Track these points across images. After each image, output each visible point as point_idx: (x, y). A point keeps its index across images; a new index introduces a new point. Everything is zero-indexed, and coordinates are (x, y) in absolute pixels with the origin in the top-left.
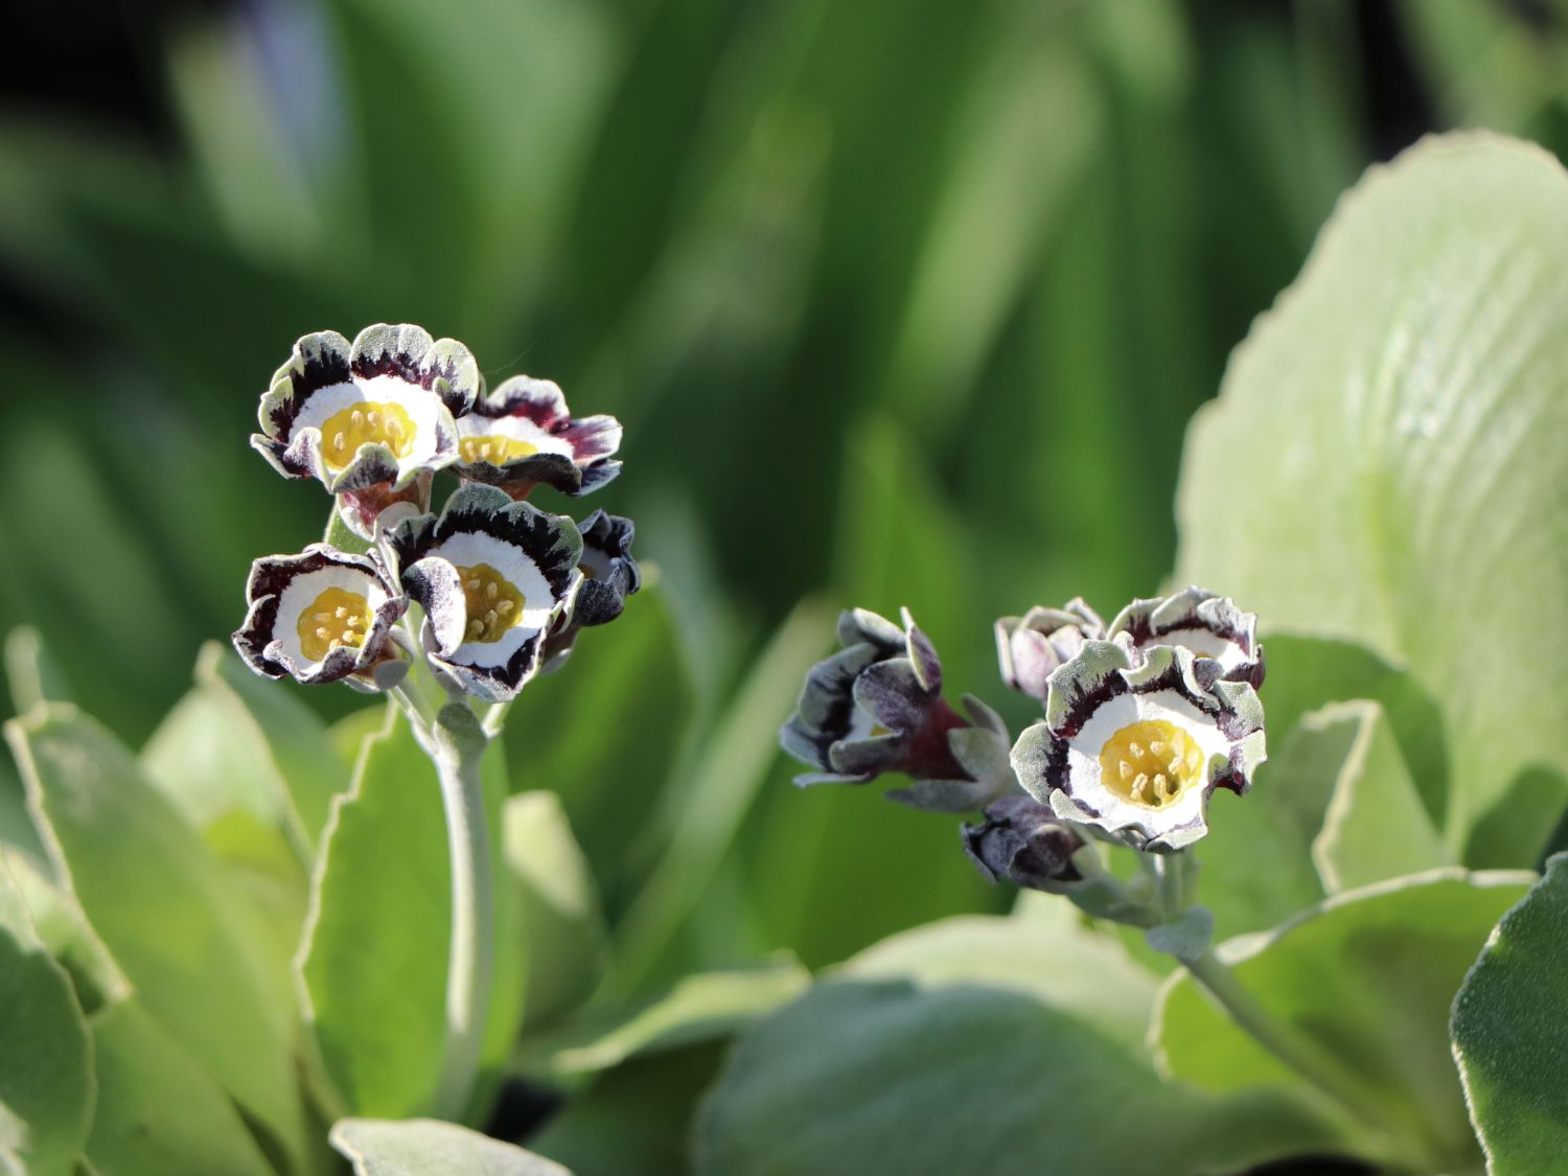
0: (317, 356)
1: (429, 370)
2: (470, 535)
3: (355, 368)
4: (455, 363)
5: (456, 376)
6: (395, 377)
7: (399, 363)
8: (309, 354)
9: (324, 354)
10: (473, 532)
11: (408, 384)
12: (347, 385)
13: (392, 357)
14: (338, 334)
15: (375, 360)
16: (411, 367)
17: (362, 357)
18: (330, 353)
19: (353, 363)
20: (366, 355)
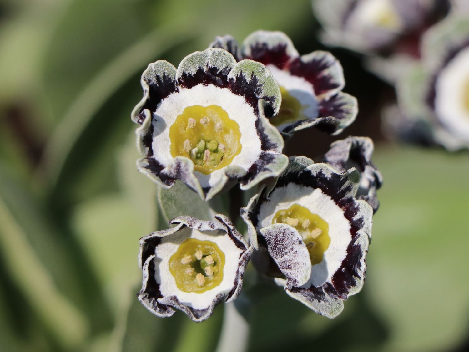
0: (154, 81)
1: (235, 79)
2: (285, 187)
3: (180, 83)
4: (258, 77)
5: (260, 85)
6: (209, 85)
7: (210, 74)
8: (149, 81)
9: (158, 77)
10: (286, 185)
11: (219, 88)
12: (175, 94)
13: (205, 71)
14: (165, 61)
15: (193, 74)
16: (218, 75)
17: (184, 75)
18: (161, 76)
19: (179, 79)
20: (187, 73)
